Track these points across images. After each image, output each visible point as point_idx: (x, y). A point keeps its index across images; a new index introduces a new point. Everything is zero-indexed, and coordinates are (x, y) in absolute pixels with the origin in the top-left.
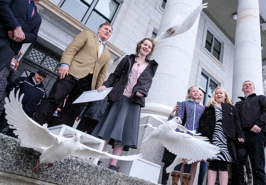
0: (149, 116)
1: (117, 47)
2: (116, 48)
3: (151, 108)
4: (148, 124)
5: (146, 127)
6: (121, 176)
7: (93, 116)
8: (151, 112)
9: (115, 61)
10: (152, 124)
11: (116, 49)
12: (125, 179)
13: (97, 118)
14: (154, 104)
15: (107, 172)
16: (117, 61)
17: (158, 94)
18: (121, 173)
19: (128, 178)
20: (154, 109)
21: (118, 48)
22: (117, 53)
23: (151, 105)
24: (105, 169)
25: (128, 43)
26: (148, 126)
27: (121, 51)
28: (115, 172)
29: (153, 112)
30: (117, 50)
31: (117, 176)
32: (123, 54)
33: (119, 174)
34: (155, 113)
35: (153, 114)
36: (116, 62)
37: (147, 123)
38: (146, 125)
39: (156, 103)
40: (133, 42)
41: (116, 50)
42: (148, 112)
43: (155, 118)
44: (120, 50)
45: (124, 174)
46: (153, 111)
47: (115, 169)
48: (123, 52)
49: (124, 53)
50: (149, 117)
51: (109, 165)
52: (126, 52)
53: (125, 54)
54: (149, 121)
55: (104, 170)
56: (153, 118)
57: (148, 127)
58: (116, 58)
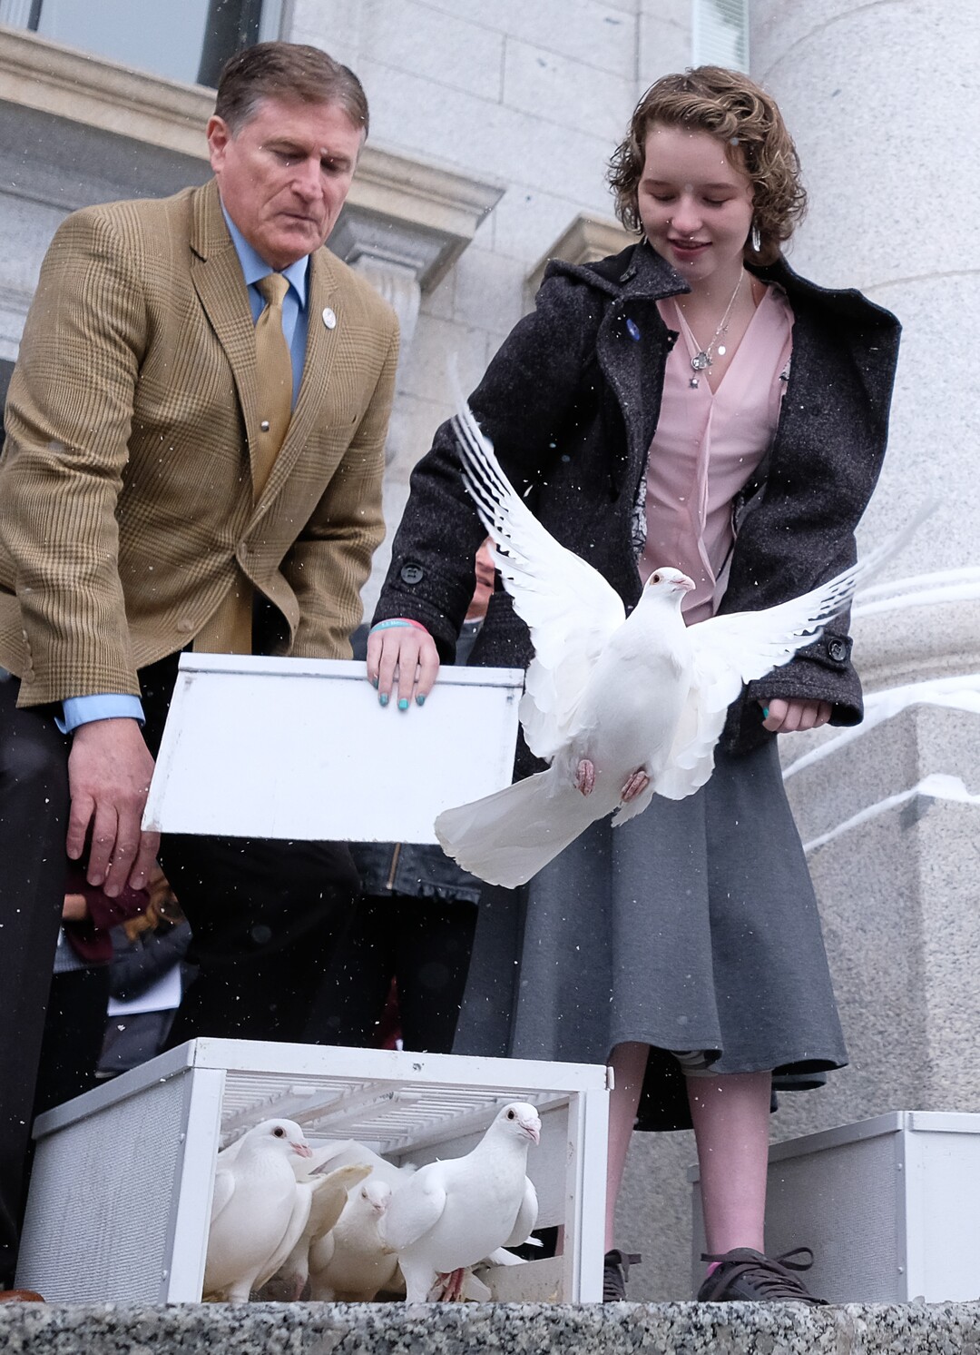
0: (910, 713)
1: (405, 154)
2: (400, 160)
3: (903, 631)
4: (925, 787)
5: (911, 814)
6: (862, 1326)
7: (382, 872)
8: (913, 666)
9: (427, 284)
10: (960, 773)
11: (402, 172)
12: (906, 1342)
13: (423, 871)
14: (921, 588)
15: (734, 1335)
16: (448, 278)
17: (926, 482)
18: (854, 1309)
19: (926, 1328)
20: (935, 630)
21: (424, 160)
22: (428, 207)
23: (897, 602)
24: (706, 1319)
25: (497, 76)
26: (931, 800)
27: (458, 170)
28: (801, 1311)
29: (934, 663)
30: (417, 177)
31: (824, 1339)
32: (483, 198)
33: (839, 1315)
34: (955, 660)
35: (941, 672)
36: (443, 289)
37: (912, 780)
38: (906, 796)
39: (932, 567)
40: (542, 54)
41: (407, 183)
42: (887, 671)
43: (968, 714)
44: (448, 167)
45: (877, 1308)
46: (930, 653)
47: (773, 1277)
48: (479, 185)
49: (490, 181)
50: (920, 719)
51: (705, 1257)
52: (501, 173)
53: (501, 192)
54: (925, 749)
55: (699, 1328)
56: (950, 712)
57: (931, 809)
58: (431, 252)
